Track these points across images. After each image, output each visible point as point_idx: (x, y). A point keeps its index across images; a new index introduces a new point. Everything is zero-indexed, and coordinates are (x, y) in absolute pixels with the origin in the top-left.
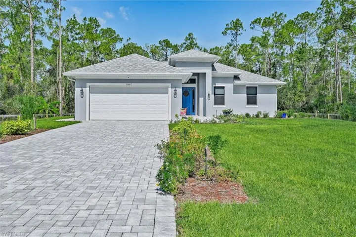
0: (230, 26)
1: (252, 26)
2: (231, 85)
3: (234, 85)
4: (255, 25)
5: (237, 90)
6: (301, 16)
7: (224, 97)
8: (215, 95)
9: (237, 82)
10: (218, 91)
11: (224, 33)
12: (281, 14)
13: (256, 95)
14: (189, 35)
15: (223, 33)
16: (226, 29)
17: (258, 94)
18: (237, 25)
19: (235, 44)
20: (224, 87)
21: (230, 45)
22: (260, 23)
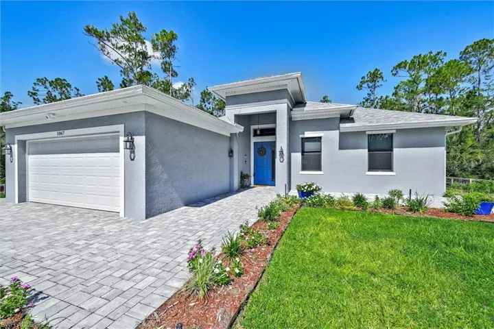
0: (366, 79)
1: (394, 72)
2: (335, 135)
3: (341, 134)
4: (398, 70)
5: (346, 142)
6: (472, 46)
7: (320, 156)
8: (303, 152)
9: (346, 126)
10: (309, 146)
11: (360, 87)
12: (438, 53)
13: (392, 150)
14: (324, 98)
15: (357, 87)
16: (361, 82)
17: (395, 150)
18: (375, 76)
19: (372, 98)
20: (320, 138)
21: (367, 100)
22: (405, 67)
